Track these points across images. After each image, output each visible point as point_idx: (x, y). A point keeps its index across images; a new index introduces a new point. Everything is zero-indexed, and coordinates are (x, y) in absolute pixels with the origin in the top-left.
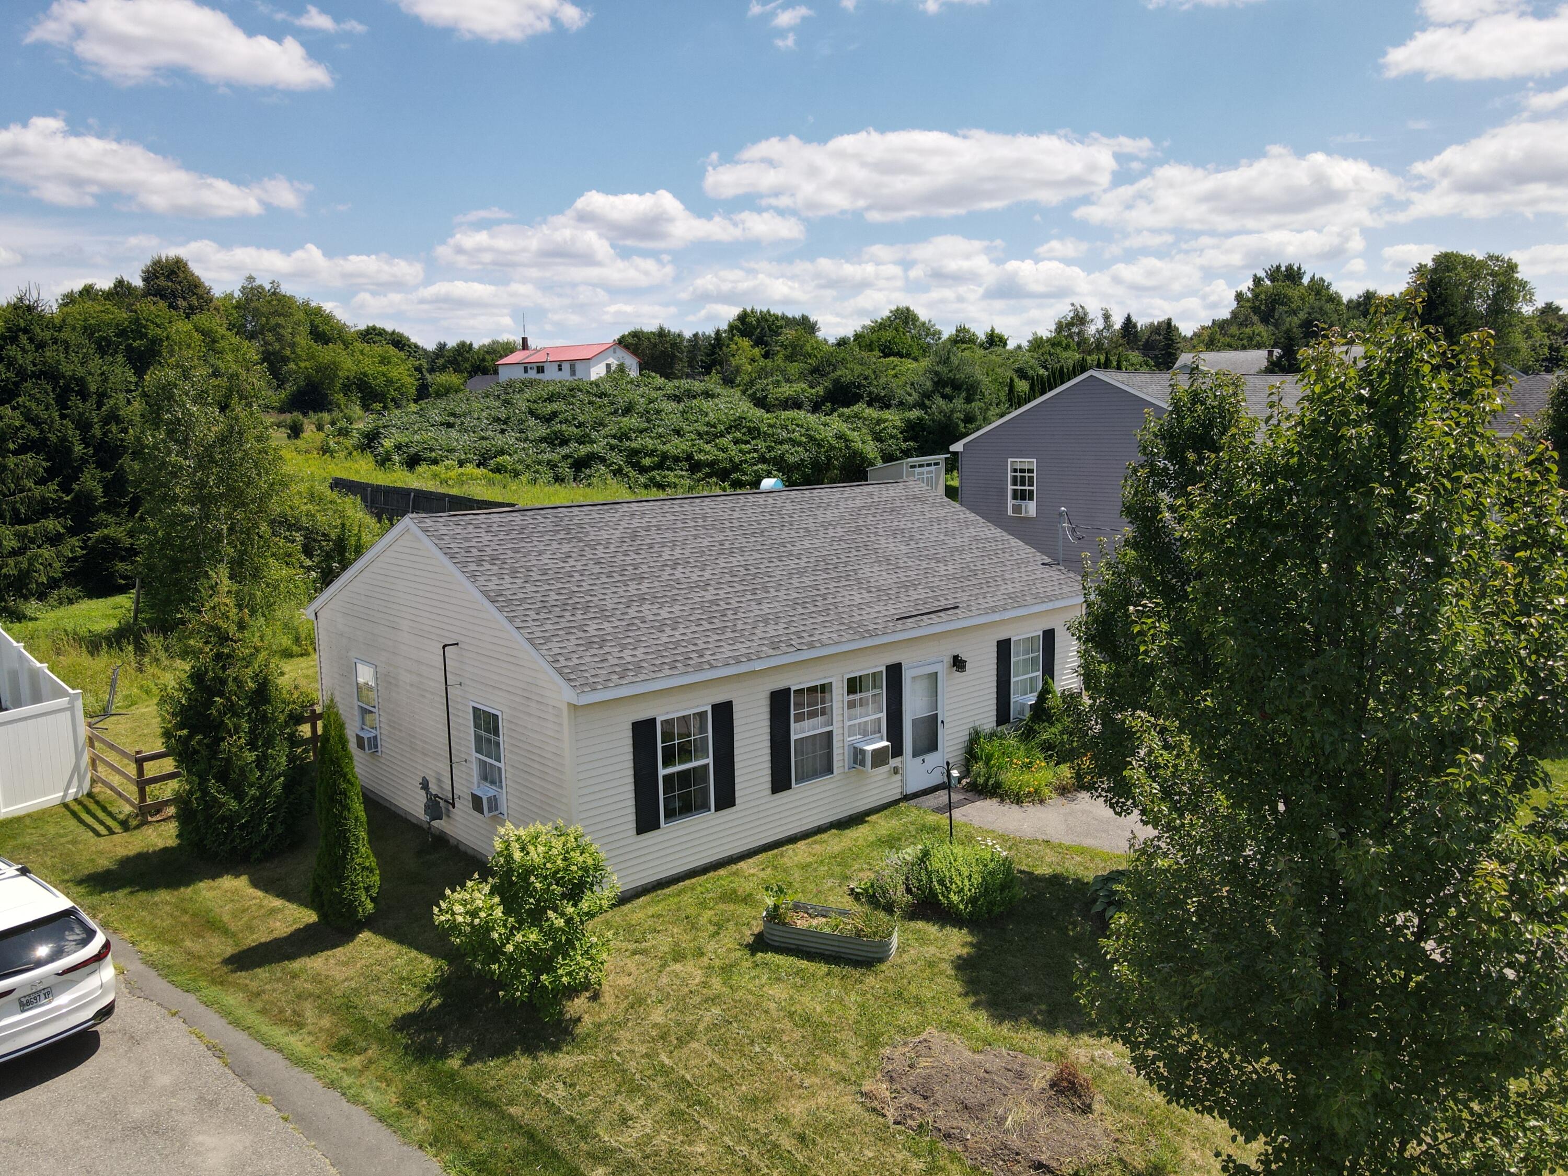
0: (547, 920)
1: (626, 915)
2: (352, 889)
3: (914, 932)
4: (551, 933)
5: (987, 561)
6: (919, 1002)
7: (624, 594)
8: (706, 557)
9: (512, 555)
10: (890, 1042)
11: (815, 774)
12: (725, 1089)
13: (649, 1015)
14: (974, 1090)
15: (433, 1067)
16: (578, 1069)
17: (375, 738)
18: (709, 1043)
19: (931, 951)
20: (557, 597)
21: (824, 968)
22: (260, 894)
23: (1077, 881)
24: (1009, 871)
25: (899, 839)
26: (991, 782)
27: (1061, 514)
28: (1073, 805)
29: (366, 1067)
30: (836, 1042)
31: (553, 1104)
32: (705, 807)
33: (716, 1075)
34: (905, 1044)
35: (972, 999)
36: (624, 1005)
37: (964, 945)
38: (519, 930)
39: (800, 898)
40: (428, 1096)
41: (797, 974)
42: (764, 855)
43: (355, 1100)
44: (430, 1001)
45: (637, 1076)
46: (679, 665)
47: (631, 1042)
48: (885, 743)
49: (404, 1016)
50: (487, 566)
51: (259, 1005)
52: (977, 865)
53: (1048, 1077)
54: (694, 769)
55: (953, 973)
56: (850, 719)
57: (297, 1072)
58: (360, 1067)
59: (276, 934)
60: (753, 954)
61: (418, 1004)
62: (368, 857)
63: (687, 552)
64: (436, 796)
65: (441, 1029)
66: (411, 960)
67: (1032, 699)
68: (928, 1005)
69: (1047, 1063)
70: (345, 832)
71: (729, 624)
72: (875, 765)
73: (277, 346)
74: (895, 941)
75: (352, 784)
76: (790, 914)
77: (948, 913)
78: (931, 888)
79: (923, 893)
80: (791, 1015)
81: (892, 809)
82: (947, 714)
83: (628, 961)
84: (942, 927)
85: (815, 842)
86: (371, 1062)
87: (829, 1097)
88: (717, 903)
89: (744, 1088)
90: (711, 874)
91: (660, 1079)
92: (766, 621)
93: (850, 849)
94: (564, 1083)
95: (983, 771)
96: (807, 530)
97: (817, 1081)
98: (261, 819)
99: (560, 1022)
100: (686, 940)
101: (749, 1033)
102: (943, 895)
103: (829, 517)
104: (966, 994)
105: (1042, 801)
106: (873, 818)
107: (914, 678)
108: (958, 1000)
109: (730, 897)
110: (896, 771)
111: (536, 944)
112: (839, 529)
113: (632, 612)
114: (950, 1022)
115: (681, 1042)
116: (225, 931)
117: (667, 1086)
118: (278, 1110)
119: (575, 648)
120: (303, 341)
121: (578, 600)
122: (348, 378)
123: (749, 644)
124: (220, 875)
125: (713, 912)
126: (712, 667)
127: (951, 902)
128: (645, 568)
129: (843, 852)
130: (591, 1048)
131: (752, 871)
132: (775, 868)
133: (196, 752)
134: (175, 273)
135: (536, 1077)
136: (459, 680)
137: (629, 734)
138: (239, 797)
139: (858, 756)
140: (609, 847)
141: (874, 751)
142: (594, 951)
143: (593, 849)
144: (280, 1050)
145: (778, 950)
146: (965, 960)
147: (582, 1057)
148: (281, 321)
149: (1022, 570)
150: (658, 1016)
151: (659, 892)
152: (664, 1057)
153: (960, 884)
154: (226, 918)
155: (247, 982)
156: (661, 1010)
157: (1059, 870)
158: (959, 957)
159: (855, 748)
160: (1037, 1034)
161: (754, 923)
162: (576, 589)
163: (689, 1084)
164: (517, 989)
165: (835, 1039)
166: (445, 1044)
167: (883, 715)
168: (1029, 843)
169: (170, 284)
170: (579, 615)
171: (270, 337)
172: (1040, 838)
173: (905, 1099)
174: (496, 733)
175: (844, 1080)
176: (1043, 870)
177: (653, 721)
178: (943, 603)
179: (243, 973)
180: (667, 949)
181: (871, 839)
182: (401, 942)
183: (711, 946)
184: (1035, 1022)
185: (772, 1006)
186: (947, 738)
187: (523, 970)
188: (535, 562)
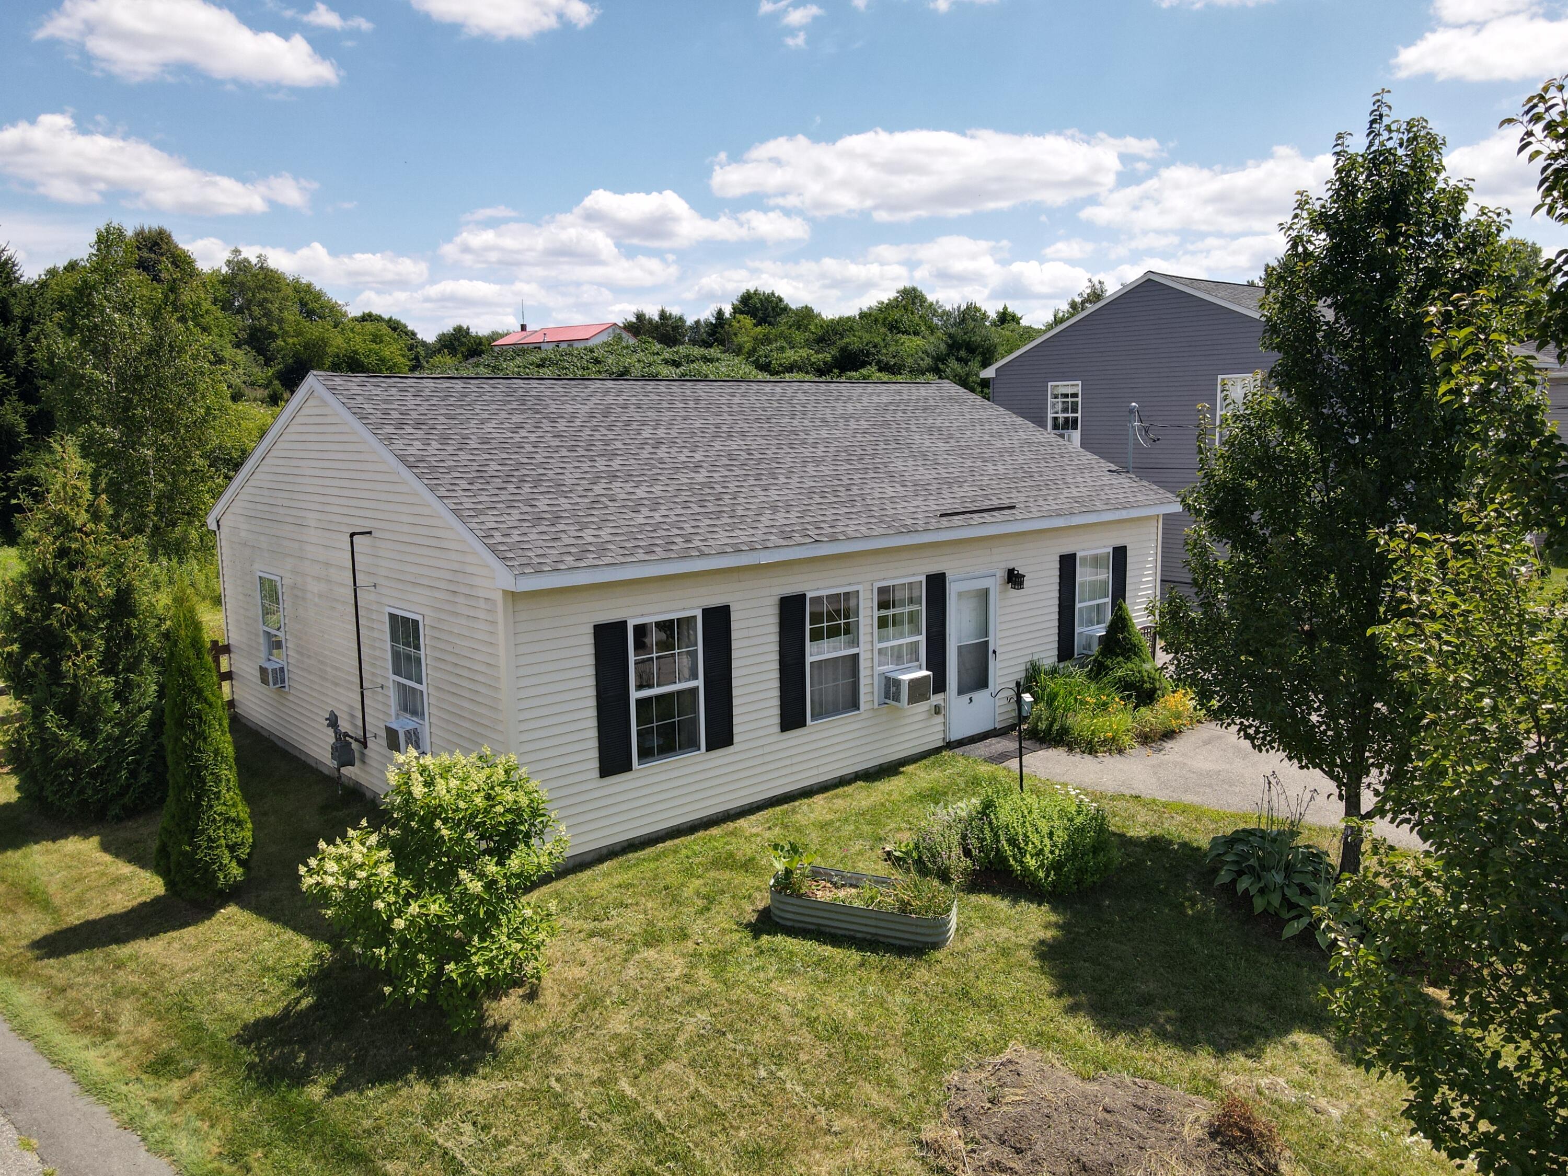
0: (459, 883)
1: (584, 884)
2: (210, 848)
3: (977, 908)
4: (463, 902)
5: (1043, 464)
6: (993, 1005)
7: (588, 469)
8: (697, 439)
9: (446, 421)
10: (956, 1063)
11: (835, 710)
12: (713, 1134)
13: (606, 1021)
14: (1092, 1139)
15: (283, 1099)
16: (497, 1102)
17: (282, 669)
18: (692, 1063)
19: (1003, 933)
20: (500, 468)
21: (856, 956)
22: (108, 858)
23: (1184, 845)
24: (1101, 829)
25: (946, 793)
26: (1056, 727)
27: (1131, 411)
28: (1160, 755)
29: (186, 1098)
30: (878, 1064)
31: (454, 1158)
32: (693, 744)
33: (701, 1112)
34: (980, 1066)
35: (1067, 1001)
36: (573, 1006)
37: (1047, 926)
38: (417, 897)
39: (818, 861)
40: (268, 1145)
41: (818, 964)
42: (769, 812)
43: (160, 1148)
44: (298, 1001)
45: (584, 1114)
46: (657, 549)
47: (578, 1061)
48: (925, 673)
49: (257, 1023)
50: (409, 429)
51: (60, 1005)
52: (1060, 818)
53: (1204, 1119)
54: (679, 693)
55: (1036, 963)
56: (880, 641)
57: (85, 1103)
58: (177, 1098)
59: (112, 910)
60: (756, 937)
61: (281, 1005)
62: (234, 805)
63: (674, 433)
64: (346, 734)
65: (304, 1043)
66: (283, 944)
67: (1100, 631)
68: (1007, 1009)
69: (1194, 1098)
70: (199, 769)
71: (725, 509)
72: (912, 700)
73: (264, 322)
74: (954, 919)
75: (210, 705)
76: (807, 882)
77: (1021, 883)
78: (998, 849)
79: (987, 856)
80: (811, 1022)
81: (932, 758)
82: (1000, 642)
83: (582, 945)
84: (1015, 901)
85: (837, 796)
86: (195, 1090)
87: (871, 1149)
88: (707, 870)
89: (742, 1133)
90: (701, 834)
91: (618, 1119)
92: (774, 509)
93: (882, 804)
94: (474, 1124)
95: (1045, 714)
96: (823, 420)
97: (853, 1123)
98: (120, 764)
99: (476, 1032)
100: (664, 919)
101: (750, 1049)
102: (1015, 859)
103: (850, 409)
104: (1059, 994)
105: (1120, 751)
106: (909, 769)
107: (960, 595)
108: (1049, 1002)
109: (726, 862)
110: (937, 710)
111: (440, 918)
112: (862, 422)
113: (598, 489)
114: (1040, 1034)
115: (651, 1062)
116: (46, 905)
117: (627, 1130)
118: (43, 1161)
119: (517, 524)
120: (292, 315)
121: (528, 472)
122: (338, 356)
123: (752, 531)
124: (65, 836)
125: (701, 882)
126: (703, 555)
127: (1025, 869)
128: (619, 445)
129: (874, 808)
130: (519, 1071)
131: (754, 830)
132: (785, 827)
133: (32, 675)
134: (158, 244)
135: (434, 1114)
136: (372, 580)
137: (590, 640)
138: (89, 734)
139: (891, 689)
140: (555, 784)
141: (912, 682)
142: (525, 931)
143: (532, 785)
144: (71, 1070)
145: (792, 931)
146: (1050, 947)
147: (504, 1084)
148: (269, 295)
149: (1087, 475)
150: (619, 1023)
151: (630, 855)
152: (625, 1085)
153: (1037, 843)
154: (52, 889)
155: (53, 972)
156: (624, 1014)
157: (1157, 832)
158: (1042, 942)
159: (888, 679)
160: (1170, 1052)
161: (758, 895)
162: (526, 461)
163: (660, 1127)
164: (410, 984)
165: (877, 1059)
166: (307, 1064)
167: (922, 638)
168: (1113, 798)
169: (153, 255)
170: (527, 488)
171: (257, 311)
172: (1127, 792)
173: (989, 1153)
174: (417, 647)
175: (893, 1121)
176: (1136, 831)
177: (624, 624)
178: (996, 503)
179: (52, 961)
180: (636, 930)
181: (910, 792)
182: (274, 919)
183: (697, 927)
184: (1162, 1035)
185: (784, 1009)
186: (1000, 673)
187: (421, 956)
188: (475, 430)
